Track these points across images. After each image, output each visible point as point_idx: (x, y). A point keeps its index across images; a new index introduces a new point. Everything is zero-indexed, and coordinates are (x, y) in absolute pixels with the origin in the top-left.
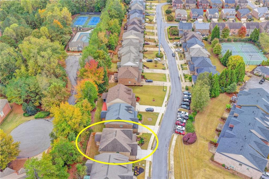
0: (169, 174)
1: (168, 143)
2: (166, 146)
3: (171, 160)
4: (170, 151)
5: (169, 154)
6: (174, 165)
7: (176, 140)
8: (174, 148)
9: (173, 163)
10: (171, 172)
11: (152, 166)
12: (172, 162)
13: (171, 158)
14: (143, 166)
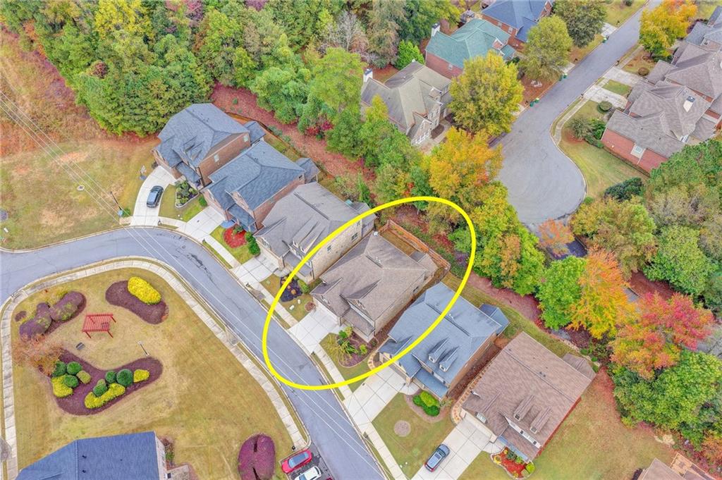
0: (232, 336)
2: (293, 392)
3: (254, 368)
6: (239, 363)
7: (288, 429)
8: (273, 402)
9: (245, 366)
10: (234, 342)
12: (248, 364)
13: (259, 371)
14: (291, 306)
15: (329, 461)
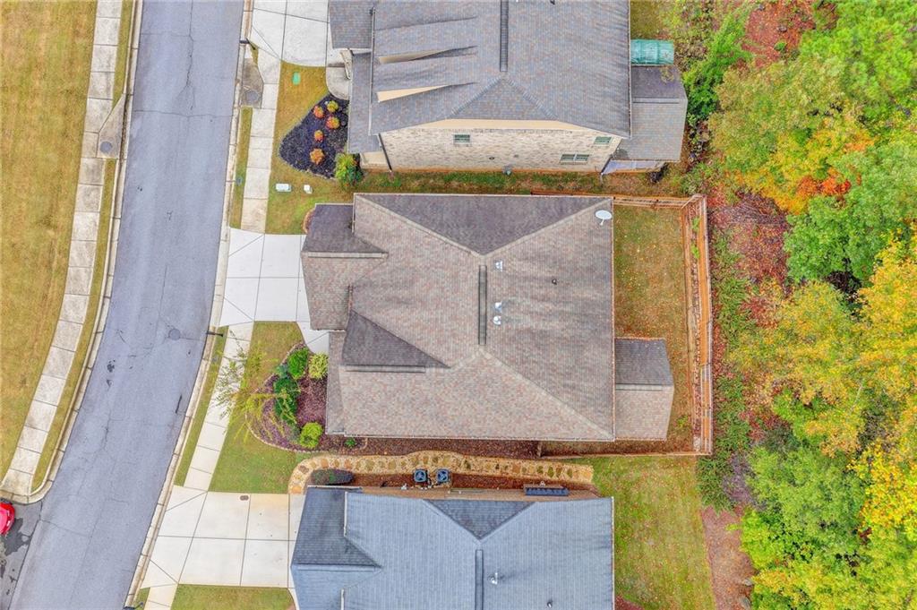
0: (117, 129)
1: (91, 396)
2: (110, 368)
3: (88, 242)
4: (91, 316)
5: (94, 294)
6: (73, 203)
7: (26, 431)
8: (53, 350)
9: (77, 220)
10: (105, 147)
11: (229, 189)
12: (85, 222)
13: (90, 260)
14: (285, 181)
15: (32, 568)
